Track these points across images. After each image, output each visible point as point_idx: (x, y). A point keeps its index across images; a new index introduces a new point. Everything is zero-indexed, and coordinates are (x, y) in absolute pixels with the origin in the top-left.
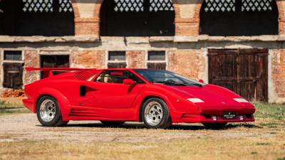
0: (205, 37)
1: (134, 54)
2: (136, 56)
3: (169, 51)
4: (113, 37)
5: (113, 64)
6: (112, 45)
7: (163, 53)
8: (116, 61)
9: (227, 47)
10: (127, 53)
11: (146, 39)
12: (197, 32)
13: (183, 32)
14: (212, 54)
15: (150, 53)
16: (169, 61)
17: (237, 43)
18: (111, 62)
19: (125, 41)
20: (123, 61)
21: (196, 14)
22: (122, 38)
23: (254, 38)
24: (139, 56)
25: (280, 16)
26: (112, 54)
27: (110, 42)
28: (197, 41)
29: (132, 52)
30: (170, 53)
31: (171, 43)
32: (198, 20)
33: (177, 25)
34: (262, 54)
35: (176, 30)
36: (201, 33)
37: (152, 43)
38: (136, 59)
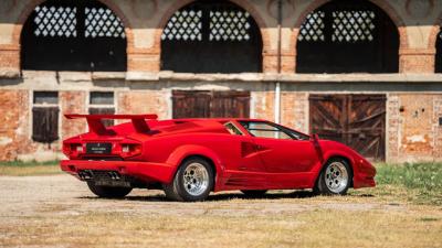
0: (168, 74)
1: (70, 96)
2: (72, 98)
3: (119, 92)
4: (40, 72)
5: (40, 108)
6: (38, 82)
7: (111, 94)
8: (45, 105)
9: (197, 88)
10: (60, 94)
11: (87, 76)
12: (158, 67)
13: (138, 67)
14: (178, 97)
15: (93, 95)
16: (119, 105)
17: (211, 83)
18: (38, 105)
19: (58, 77)
20: (54, 105)
21: (156, 43)
22: (53, 74)
23: (232, 76)
24: (77, 98)
25: (265, 48)
26: (38, 95)
27: (35, 79)
28: (157, 78)
29: (68, 92)
30: (121, 95)
31: (122, 81)
32: (158, 50)
33: (129, 57)
34: (242, 99)
35: (129, 64)
36: (162, 69)
37: (96, 81)
38: (73, 103)
